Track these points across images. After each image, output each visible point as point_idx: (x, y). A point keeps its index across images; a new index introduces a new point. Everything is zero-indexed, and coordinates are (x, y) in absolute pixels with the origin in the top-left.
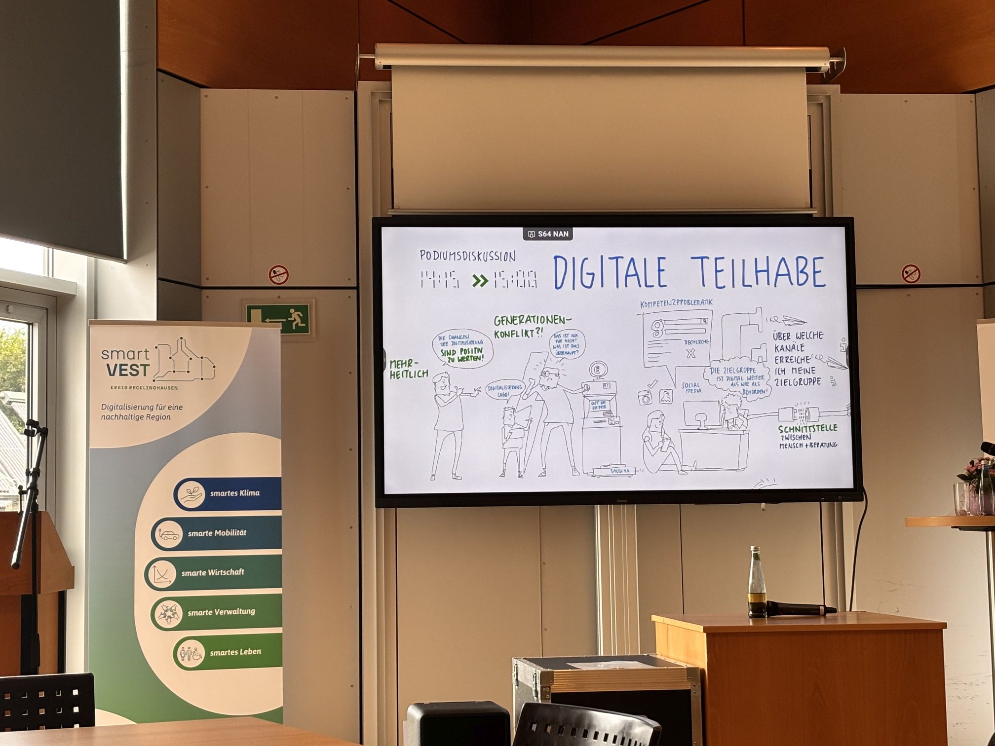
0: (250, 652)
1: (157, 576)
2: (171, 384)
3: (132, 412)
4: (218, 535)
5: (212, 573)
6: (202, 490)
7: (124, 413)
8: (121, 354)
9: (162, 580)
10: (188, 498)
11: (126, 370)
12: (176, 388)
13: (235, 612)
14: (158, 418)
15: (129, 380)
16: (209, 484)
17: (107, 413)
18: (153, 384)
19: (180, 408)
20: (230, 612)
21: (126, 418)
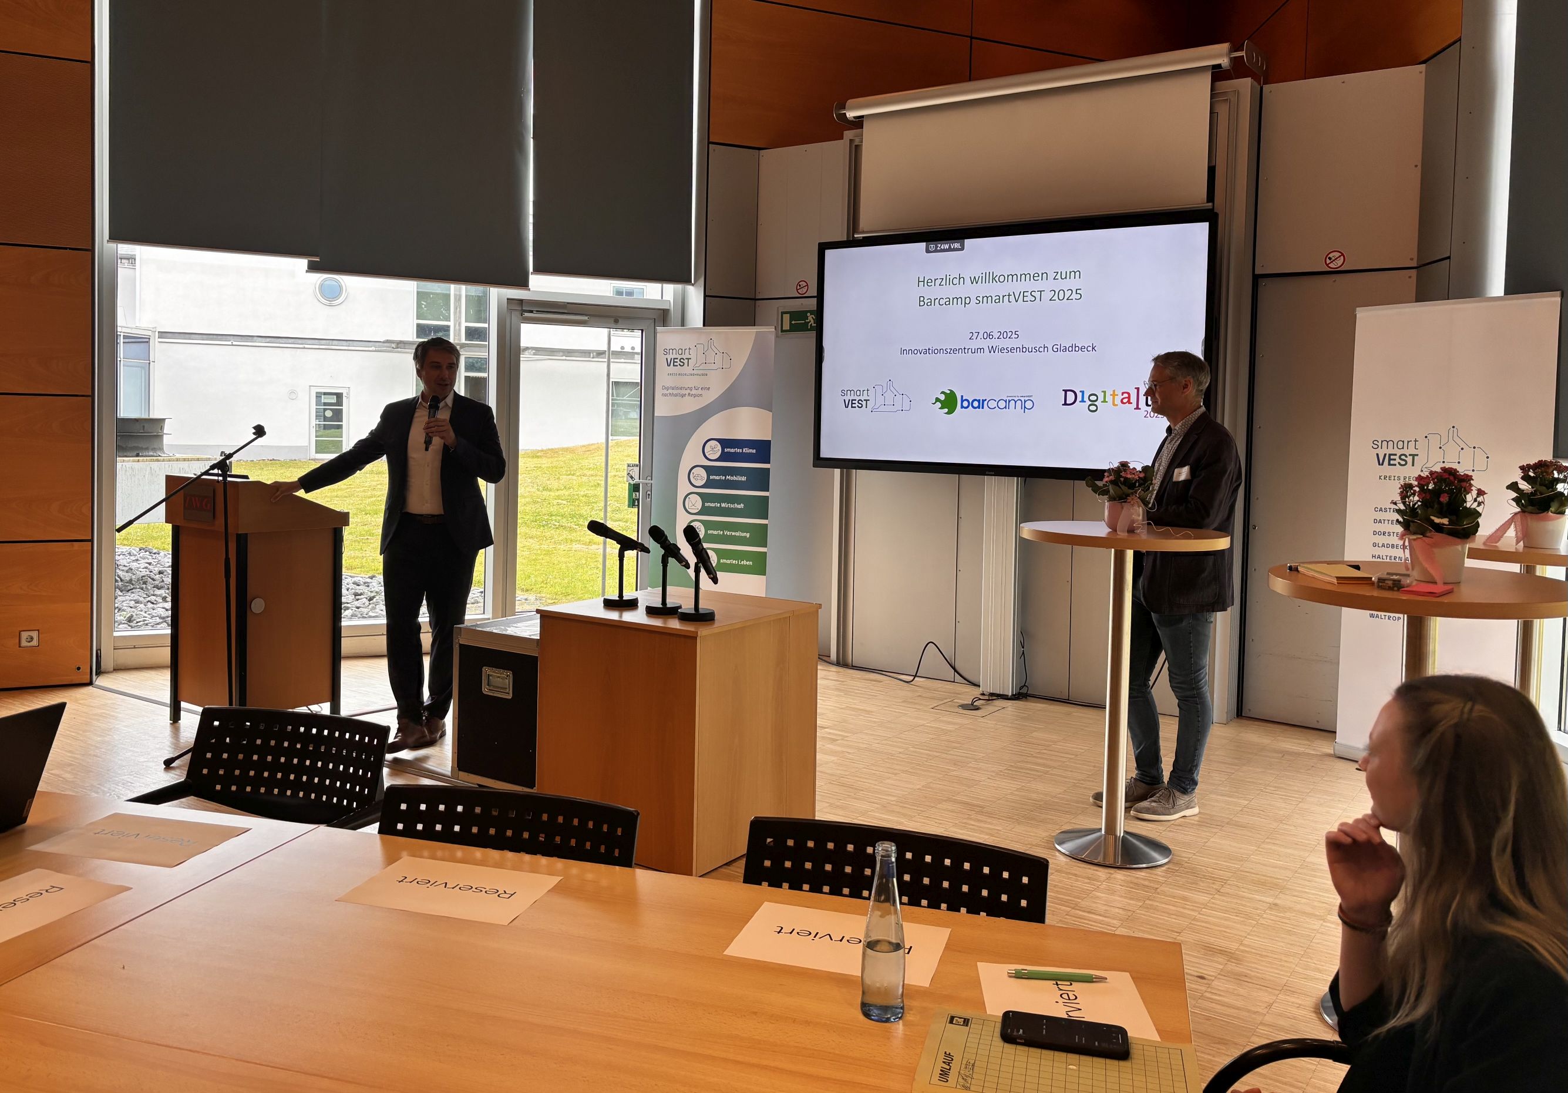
0: (744, 562)
1: (691, 504)
2: (703, 372)
3: (679, 391)
4: (728, 479)
5: (723, 505)
6: (719, 447)
7: (675, 392)
8: (674, 351)
9: (693, 507)
10: (711, 452)
11: (677, 362)
12: (706, 375)
13: (737, 534)
14: (695, 396)
15: (678, 370)
16: (724, 443)
17: (665, 392)
18: (693, 372)
19: (708, 389)
20: (733, 534)
21: (676, 395)
